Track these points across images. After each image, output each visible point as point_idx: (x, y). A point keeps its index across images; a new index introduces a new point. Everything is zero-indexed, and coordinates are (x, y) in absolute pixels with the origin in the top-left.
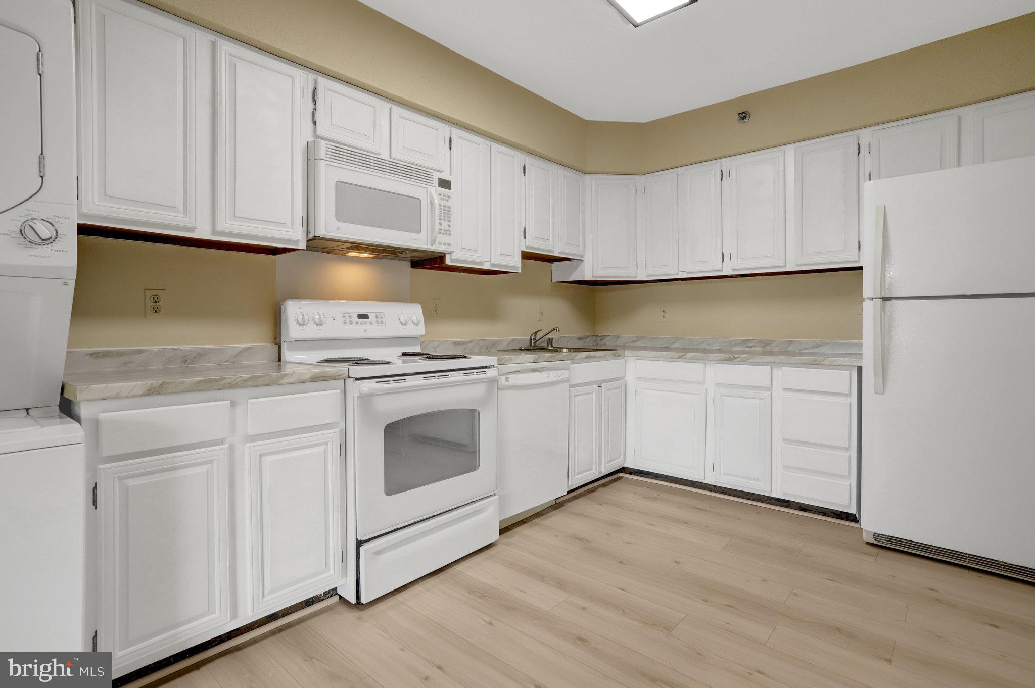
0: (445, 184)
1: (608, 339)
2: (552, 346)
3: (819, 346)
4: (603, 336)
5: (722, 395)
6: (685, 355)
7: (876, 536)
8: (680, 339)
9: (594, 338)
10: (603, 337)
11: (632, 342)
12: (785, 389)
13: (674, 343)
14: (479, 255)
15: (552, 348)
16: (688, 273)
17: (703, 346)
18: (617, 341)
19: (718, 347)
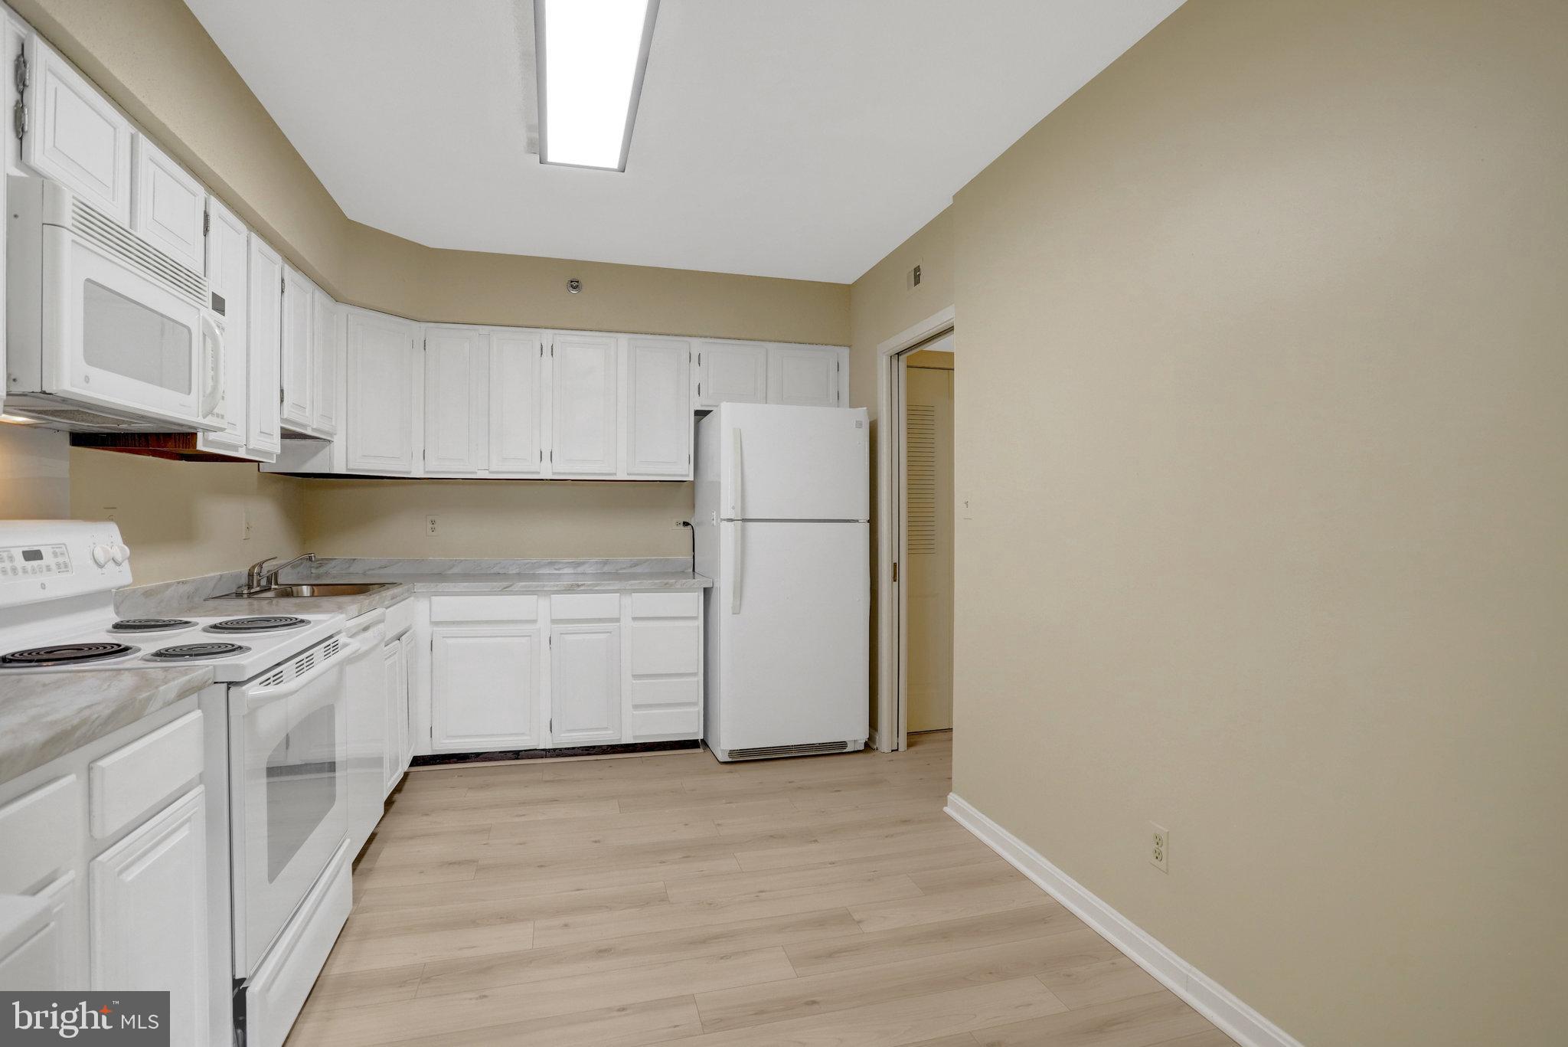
0: (219, 305)
1: (333, 563)
2: (276, 584)
3: (636, 565)
4: (322, 559)
5: (561, 634)
6: (511, 586)
7: (731, 753)
8: (462, 561)
9: (309, 563)
10: (322, 562)
11: (380, 568)
12: (634, 619)
13: (451, 568)
14: (236, 433)
15: (276, 587)
16: (490, 472)
17: (496, 570)
18: (350, 567)
19: (517, 571)
